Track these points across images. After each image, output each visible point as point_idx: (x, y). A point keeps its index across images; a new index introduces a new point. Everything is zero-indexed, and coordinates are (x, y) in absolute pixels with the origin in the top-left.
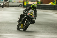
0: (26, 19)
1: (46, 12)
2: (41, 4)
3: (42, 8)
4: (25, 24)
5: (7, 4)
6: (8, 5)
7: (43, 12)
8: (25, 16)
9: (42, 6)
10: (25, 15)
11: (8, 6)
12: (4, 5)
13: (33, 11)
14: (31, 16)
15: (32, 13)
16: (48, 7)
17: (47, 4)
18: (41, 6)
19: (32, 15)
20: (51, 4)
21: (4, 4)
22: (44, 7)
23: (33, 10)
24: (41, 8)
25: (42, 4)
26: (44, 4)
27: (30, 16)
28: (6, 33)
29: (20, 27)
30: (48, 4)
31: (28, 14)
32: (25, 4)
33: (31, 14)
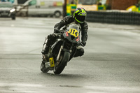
0: (62, 47)
1: (121, 29)
2: (108, 11)
3: (110, 20)
4: (58, 57)
5: (25, 10)
6: (27, 12)
7: (113, 29)
8: (59, 40)
9: (110, 16)
10: (58, 37)
11: (27, 15)
12: (16, 12)
13: (78, 26)
14: (73, 37)
15: (76, 31)
16: (124, 19)
17: (122, 11)
18: (107, 16)
19: (74, 35)
20: (131, 9)
21: (18, 10)
22: (114, 18)
23: (77, 23)
24: (106, 20)
25: (111, 11)
26: (114, 11)
27: (70, 39)
28: (22, 81)
29: (48, 64)
30: (125, 9)
31: (65, 35)
32: (69, 10)
33: (72, 34)
